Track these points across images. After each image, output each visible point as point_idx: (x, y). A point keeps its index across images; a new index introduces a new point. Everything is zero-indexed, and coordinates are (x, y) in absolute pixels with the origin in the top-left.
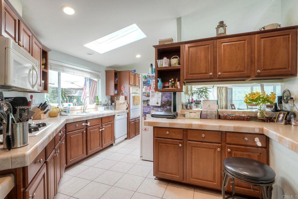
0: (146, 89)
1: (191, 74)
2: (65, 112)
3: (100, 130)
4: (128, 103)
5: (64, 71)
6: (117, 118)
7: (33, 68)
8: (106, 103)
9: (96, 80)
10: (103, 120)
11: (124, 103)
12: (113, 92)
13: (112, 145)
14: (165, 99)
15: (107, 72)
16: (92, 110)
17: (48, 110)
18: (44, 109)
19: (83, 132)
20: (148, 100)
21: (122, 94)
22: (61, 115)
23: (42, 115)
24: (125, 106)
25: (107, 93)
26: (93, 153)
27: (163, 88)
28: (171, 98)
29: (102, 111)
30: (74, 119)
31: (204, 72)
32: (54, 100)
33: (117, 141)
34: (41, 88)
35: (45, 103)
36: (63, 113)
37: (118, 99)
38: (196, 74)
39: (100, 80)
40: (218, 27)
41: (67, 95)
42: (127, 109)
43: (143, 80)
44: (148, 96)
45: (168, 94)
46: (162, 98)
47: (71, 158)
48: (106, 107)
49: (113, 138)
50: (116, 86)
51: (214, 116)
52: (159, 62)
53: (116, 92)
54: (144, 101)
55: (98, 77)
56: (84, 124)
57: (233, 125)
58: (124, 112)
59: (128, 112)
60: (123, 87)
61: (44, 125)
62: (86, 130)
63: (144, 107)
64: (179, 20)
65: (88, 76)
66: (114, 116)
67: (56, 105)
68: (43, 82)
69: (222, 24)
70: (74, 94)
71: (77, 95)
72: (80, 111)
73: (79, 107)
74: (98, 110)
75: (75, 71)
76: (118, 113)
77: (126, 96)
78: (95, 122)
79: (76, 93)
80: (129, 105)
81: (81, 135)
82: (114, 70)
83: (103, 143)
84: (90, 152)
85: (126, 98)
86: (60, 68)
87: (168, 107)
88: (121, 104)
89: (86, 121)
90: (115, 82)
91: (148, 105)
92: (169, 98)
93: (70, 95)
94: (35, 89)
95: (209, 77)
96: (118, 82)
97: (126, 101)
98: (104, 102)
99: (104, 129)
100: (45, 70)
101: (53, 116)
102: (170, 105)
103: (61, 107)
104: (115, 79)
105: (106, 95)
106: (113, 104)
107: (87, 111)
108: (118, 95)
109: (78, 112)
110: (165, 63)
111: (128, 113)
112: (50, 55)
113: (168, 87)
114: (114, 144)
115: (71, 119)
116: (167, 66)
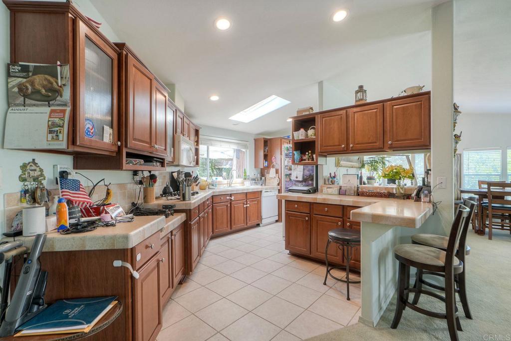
0: (288, 162)
1: (325, 146)
2: (213, 185)
3: (245, 206)
4: (280, 177)
5: (212, 145)
6: (264, 194)
7: (191, 149)
8: (254, 177)
9: (244, 150)
10: (248, 196)
11: (275, 177)
12: (262, 163)
13: (258, 225)
14: (307, 173)
15: (255, 140)
16: (238, 185)
17: (199, 183)
18: (196, 182)
19: (227, 206)
20: (290, 174)
21: (273, 167)
22: (209, 188)
23: (195, 187)
24: (276, 181)
25: (256, 166)
26: (237, 228)
27: (300, 162)
28: (313, 171)
29: (249, 186)
30: (219, 192)
31: (337, 144)
32: (204, 173)
33: (264, 222)
34: (195, 163)
35: (197, 177)
36: (211, 187)
37: (268, 173)
38: (330, 146)
39: (248, 151)
40: (357, 92)
41: (217, 167)
42: (278, 185)
43: (286, 152)
44: (290, 169)
45: (310, 167)
46: (304, 172)
47: (216, 229)
48: (254, 181)
49: (260, 217)
50: (266, 157)
51: (353, 192)
52: (296, 134)
53: (266, 164)
54: (286, 175)
55: (246, 147)
56: (228, 198)
57: (352, 200)
58: (273, 188)
59: (279, 188)
60: (273, 157)
61: (197, 193)
62: (231, 203)
63: (286, 181)
64: (321, 84)
65: (235, 147)
66: (261, 191)
67: (205, 179)
68: (195, 157)
69: (361, 89)
70: (225, 165)
71: (228, 166)
72: (226, 186)
73: (226, 181)
74: (244, 185)
75: (222, 144)
76: (266, 189)
77: (278, 168)
78: (240, 197)
79: (227, 164)
80: (281, 180)
81: (226, 209)
82: (264, 138)
83: (248, 220)
84: (234, 228)
85: (277, 172)
86: (209, 142)
87: (310, 182)
88: (272, 178)
89: (231, 195)
90: (264, 151)
91: (290, 180)
92: (311, 172)
93: (220, 167)
94: (191, 165)
95: (342, 149)
96: (269, 152)
97: (277, 175)
98: (252, 176)
99: (248, 205)
100: (197, 147)
101: (202, 189)
102: (312, 180)
103: (210, 181)
104: (265, 148)
105: (255, 167)
106: (263, 178)
107: (232, 185)
108: (268, 167)
109: (224, 186)
110: (301, 135)
111: (279, 190)
112: (200, 132)
113: (305, 160)
114: (261, 225)
115: (217, 192)
116: (303, 138)
